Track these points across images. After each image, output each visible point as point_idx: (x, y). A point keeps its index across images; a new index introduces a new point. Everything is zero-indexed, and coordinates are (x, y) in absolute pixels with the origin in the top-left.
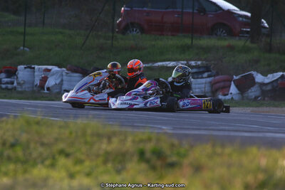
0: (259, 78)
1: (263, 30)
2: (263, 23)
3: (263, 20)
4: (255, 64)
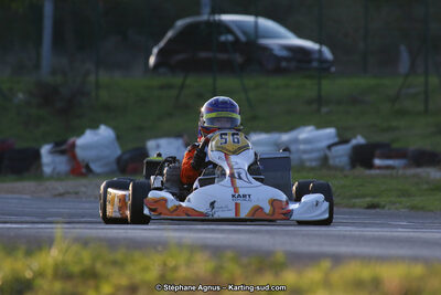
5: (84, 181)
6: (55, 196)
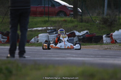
0: (77, 33)
1: (79, 13)
2: (79, 10)
4: (75, 28)
6: (104, 49)
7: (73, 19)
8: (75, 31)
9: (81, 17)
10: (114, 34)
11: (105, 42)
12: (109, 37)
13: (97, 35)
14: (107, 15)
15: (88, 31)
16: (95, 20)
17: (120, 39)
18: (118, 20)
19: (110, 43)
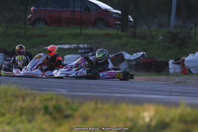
0: (127, 56)
1: (130, 23)
2: (129, 18)
3: (129, 16)
4: (124, 47)
5: (188, 77)
6: (175, 83)
7: (120, 32)
8: (124, 53)
9: (133, 30)
10: (186, 59)
11: (171, 71)
12: (178, 64)
13: (159, 60)
14: (176, 28)
15: (145, 53)
16: (156, 34)
17: (196, 68)
18: (194, 37)
19: (180, 74)
